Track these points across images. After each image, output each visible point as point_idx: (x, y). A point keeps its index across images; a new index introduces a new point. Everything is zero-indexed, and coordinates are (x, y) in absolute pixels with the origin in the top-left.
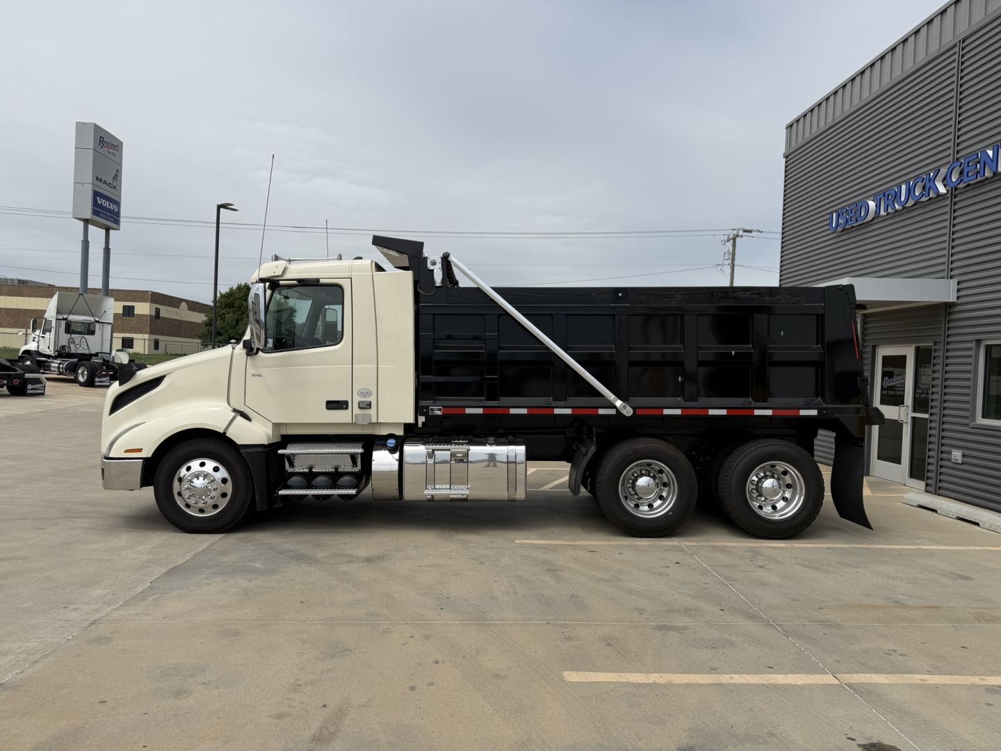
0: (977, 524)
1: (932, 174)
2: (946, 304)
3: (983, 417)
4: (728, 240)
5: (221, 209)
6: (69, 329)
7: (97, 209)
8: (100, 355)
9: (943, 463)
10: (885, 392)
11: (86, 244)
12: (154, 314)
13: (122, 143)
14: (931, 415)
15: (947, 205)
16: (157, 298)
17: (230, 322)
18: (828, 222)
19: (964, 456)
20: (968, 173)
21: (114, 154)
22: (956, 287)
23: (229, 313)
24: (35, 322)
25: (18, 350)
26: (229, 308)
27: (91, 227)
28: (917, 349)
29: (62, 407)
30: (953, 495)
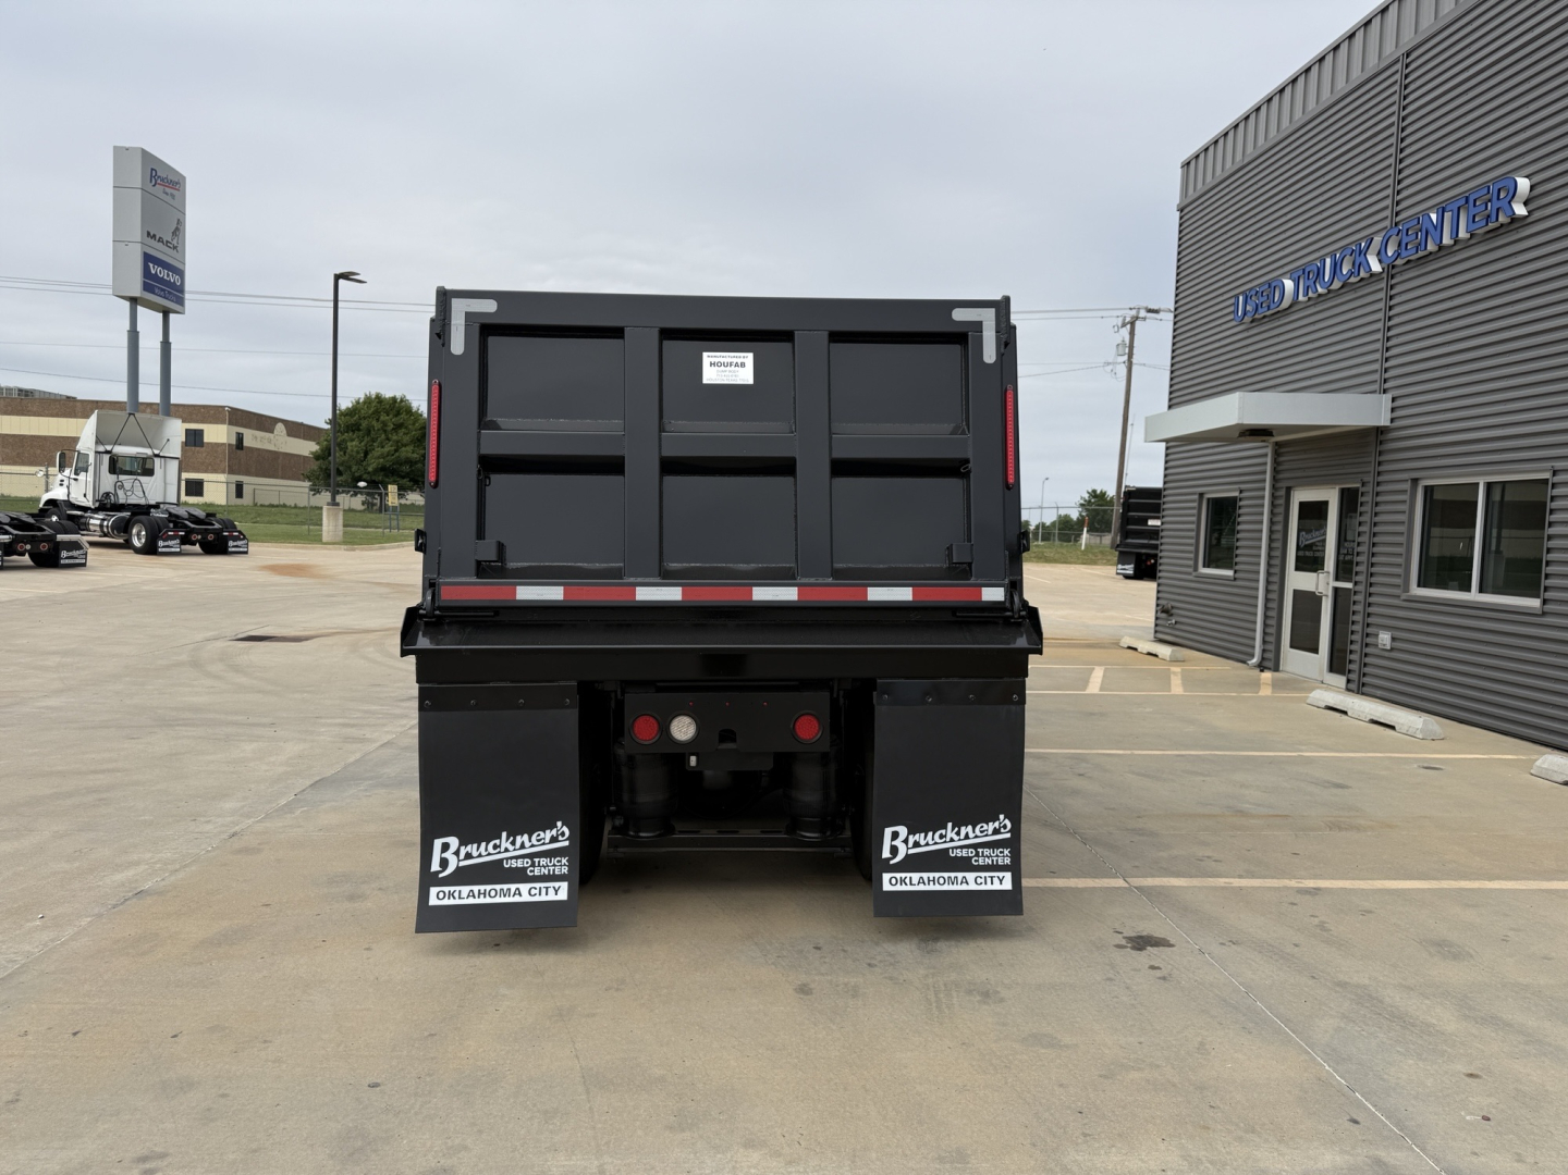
0: (1392, 728)
1: (1363, 244)
2: (1378, 428)
3: (1419, 586)
4: (1124, 325)
5: (341, 281)
6: (114, 467)
7: (151, 282)
8: (162, 506)
9: (1368, 650)
10: (1301, 553)
11: (134, 336)
12: (234, 442)
13: (184, 178)
14: (1356, 583)
15: (1382, 289)
16: (238, 417)
17: (354, 454)
18: (1232, 309)
19: (1393, 639)
20: (1407, 244)
21: (173, 196)
22: (1390, 405)
23: (352, 440)
24: (63, 456)
25: (38, 500)
26: (353, 431)
27: (140, 309)
28: (1343, 492)
29: (115, 584)
30: (1379, 693)
